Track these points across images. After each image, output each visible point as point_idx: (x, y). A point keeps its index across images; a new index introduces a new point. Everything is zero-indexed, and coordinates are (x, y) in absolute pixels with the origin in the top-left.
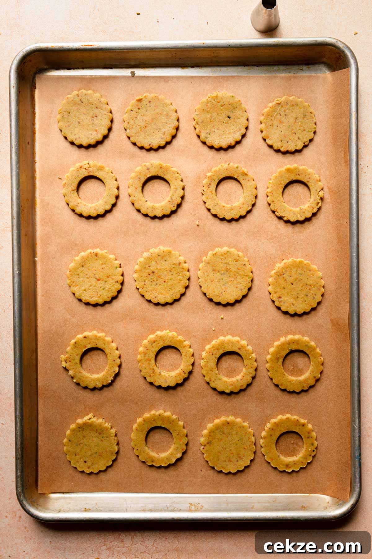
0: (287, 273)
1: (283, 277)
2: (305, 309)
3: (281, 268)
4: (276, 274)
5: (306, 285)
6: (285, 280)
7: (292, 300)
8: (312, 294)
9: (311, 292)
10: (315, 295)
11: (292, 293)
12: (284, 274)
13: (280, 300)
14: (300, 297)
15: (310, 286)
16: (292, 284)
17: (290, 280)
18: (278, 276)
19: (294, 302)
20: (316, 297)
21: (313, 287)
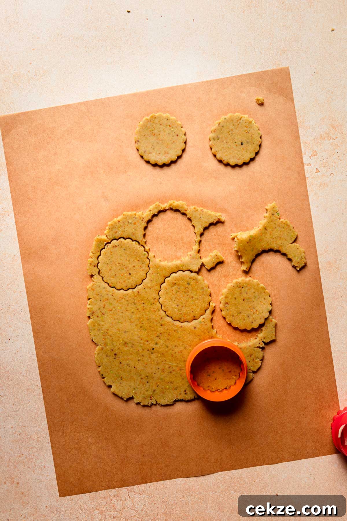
0: (246, 289)
1: (241, 290)
2: (240, 326)
3: (245, 281)
4: (237, 284)
5: (254, 308)
6: (241, 293)
7: (235, 312)
8: (253, 319)
9: (254, 316)
10: (255, 321)
11: (239, 307)
12: (243, 288)
13: (226, 305)
14: (242, 314)
15: (256, 311)
16: (244, 300)
17: (244, 295)
18: (238, 286)
19: (235, 315)
20: (254, 323)
21: (257, 313)
